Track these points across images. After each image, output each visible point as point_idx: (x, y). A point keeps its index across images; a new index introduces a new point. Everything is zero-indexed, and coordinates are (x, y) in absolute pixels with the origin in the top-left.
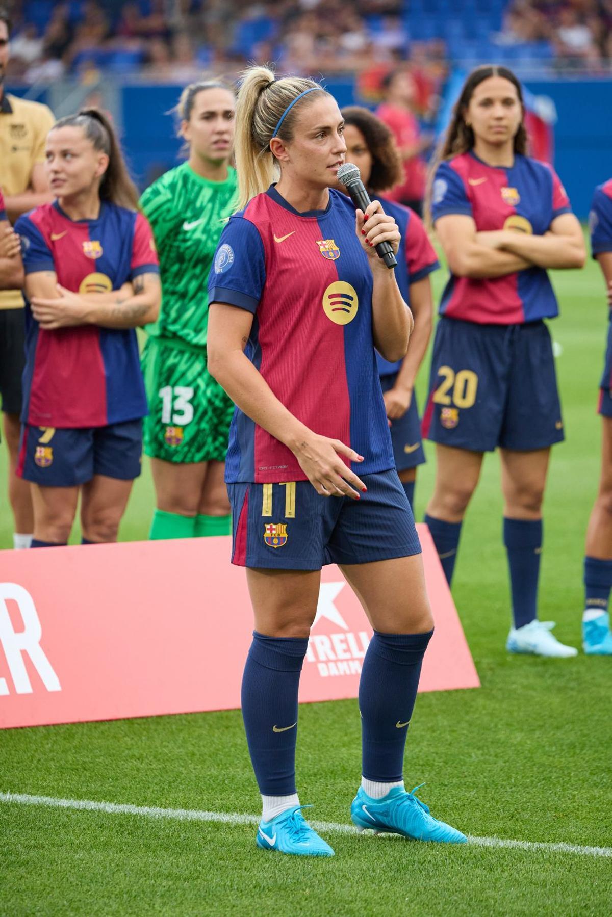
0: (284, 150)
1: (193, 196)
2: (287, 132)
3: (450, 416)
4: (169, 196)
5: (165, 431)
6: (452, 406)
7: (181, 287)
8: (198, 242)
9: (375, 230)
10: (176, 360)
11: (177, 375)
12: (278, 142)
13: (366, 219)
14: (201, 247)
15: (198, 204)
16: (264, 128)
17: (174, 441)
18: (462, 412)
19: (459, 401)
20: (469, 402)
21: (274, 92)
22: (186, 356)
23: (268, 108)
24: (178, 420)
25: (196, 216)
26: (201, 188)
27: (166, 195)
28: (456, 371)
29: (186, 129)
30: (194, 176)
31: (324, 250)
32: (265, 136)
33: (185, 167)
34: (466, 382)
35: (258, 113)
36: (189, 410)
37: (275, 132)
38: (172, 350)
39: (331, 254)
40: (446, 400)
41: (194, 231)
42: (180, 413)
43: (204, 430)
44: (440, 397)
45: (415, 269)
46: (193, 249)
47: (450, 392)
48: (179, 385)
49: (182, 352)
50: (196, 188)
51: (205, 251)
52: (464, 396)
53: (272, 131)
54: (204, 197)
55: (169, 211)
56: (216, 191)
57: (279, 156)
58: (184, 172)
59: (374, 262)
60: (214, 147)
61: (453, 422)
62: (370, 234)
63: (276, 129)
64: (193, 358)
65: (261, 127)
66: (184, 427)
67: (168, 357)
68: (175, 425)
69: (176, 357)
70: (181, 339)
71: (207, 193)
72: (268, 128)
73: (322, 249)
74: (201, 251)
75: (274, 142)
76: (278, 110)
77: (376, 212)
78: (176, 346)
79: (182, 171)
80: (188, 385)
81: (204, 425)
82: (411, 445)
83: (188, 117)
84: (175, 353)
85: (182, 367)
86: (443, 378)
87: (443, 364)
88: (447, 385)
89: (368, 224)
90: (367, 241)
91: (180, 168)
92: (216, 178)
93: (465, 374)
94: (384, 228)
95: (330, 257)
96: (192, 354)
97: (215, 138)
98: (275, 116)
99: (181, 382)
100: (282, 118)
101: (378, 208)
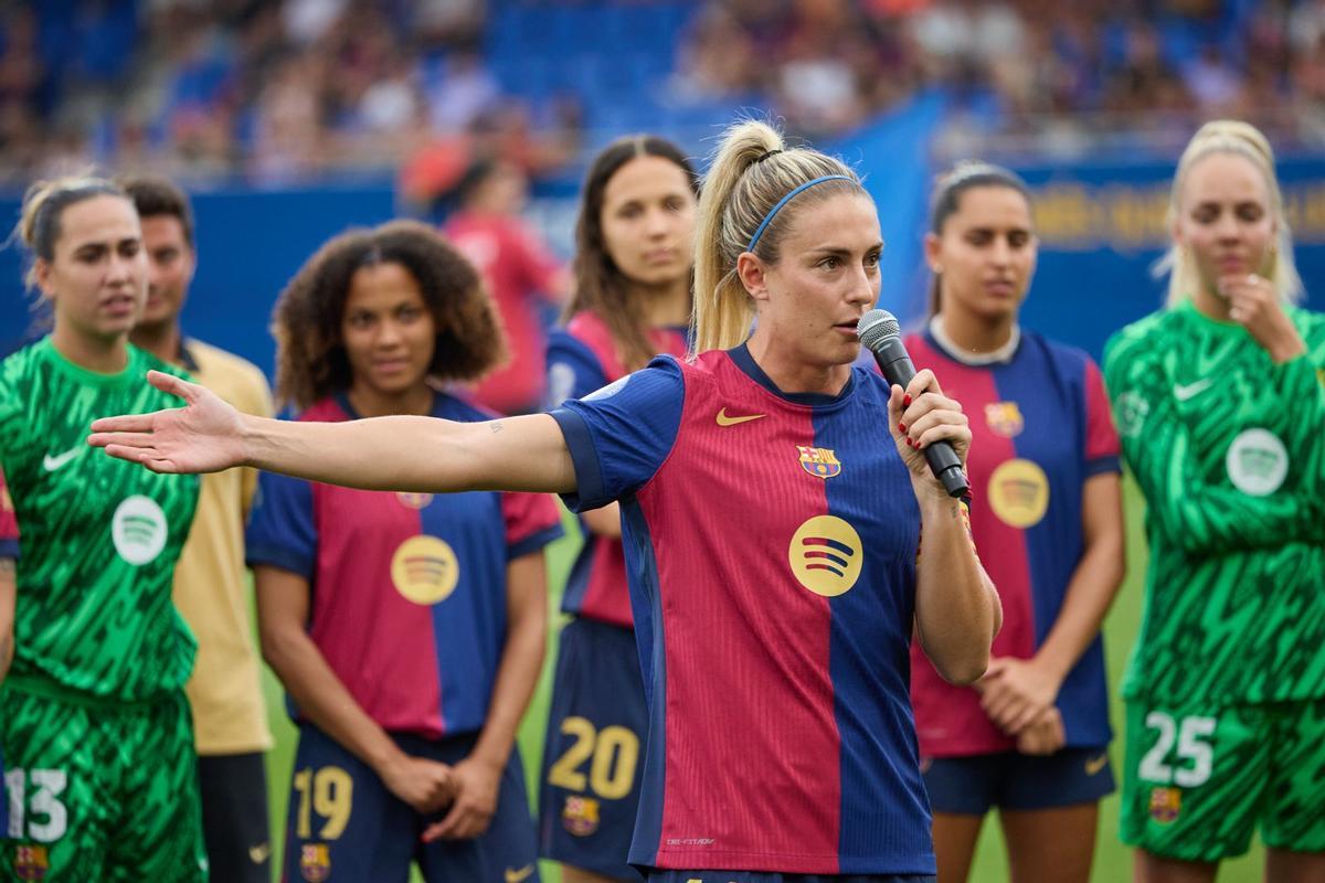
0: (762, 279)
1: (60, 404)
2: (772, 249)
3: (581, 812)
4: (19, 404)
5: (16, 853)
6: (588, 793)
7: (38, 578)
8: (70, 495)
9: (925, 420)
10: (34, 719)
11: (35, 745)
12: (752, 263)
13: (906, 404)
14: (77, 500)
15: (71, 419)
16: (736, 234)
17: (31, 872)
18: (608, 808)
19: (601, 786)
20: (621, 787)
21: (764, 171)
22: (53, 709)
23: (747, 198)
24: (38, 832)
25: (68, 441)
26: (76, 388)
27: (11, 402)
28: (599, 727)
29: (45, 275)
30: (62, 365)
31: (810, 460)
32: (735, 247)
33: (45, 347)
34: (617, 749)
35: (731, 206)
36: (58, 814)
37: (752, 243)
38: (25, 697)
39: (822, 469)
40: (577, 782)
41: (63, 471)
42: (43, 819)
43: (88, 850)
44: (564, 775)
45: (517, 533)
46: (63, 504)
47: (585, 767)
48: (39, 768)
49: (43, 703)
50: (67, 388)
51: (85, 510)
52: (611, 775)
53: (746, 241)
54: (81, 404)
55: (15, 434)
56: (104, 394)
57: (751, 288)
58: (42, 357)
59: (923, 484)
60: (104, 311)
61: (587, 823)
62: (914, 428)
63: (753, 238)
64: (66, 714)
65: (731, 233)
66: (49, 847)
67: (18, 711)
68: (34, 843)
69: (32, 712)
70: (42, 674)
71: (87, 396)
72: (740, 233)
73: (804, 458)
74: (78, 509)
75: (744, 259)
76: (762, 204)
77: (926, 390)
78: (34, 689)
79: (38, 355)
80: (55, 766)
81: (87, 842)
82: (517, 869)
83: (48, 255)
84: (30, 703)
85: (44, 731)
86: (572, 740)
87: (573, 713)
88: (579, 753)
89: (910, 412)
90: (909, 442)
91: (36, 349)
92: (105, 368)
93: (615, 734)
94: (941, 417)
95: (819, 473)
96: (63, 706)
97: (106, 293)
98: (755, 213)
99: (43, 761)
100: (766, 220)
101: (931, 383)
